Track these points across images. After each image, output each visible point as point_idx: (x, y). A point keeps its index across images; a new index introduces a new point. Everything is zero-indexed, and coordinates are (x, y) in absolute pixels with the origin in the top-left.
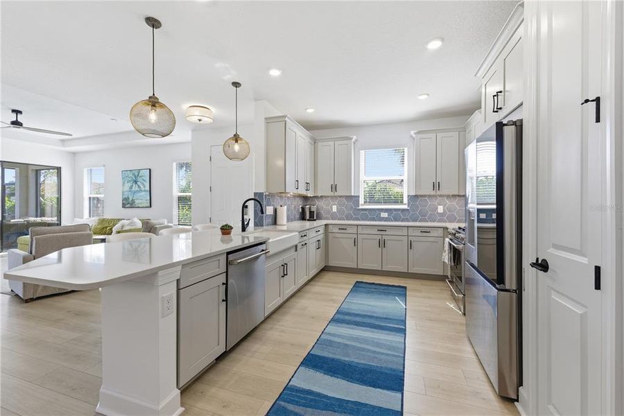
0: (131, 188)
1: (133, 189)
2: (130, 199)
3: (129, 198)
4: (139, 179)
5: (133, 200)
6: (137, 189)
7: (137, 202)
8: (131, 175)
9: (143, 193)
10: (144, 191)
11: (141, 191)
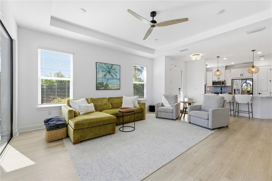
0: (105, 75)
1: (107, 77)
2: (105, 84)
3: (103, 83)
4: (112, 71)
5: (107, 85)
6: (110, 77)
7: (110, 86)
8: (105, 67)
9: (115, 80)
10: (116, 79)
11: (114, 79)
